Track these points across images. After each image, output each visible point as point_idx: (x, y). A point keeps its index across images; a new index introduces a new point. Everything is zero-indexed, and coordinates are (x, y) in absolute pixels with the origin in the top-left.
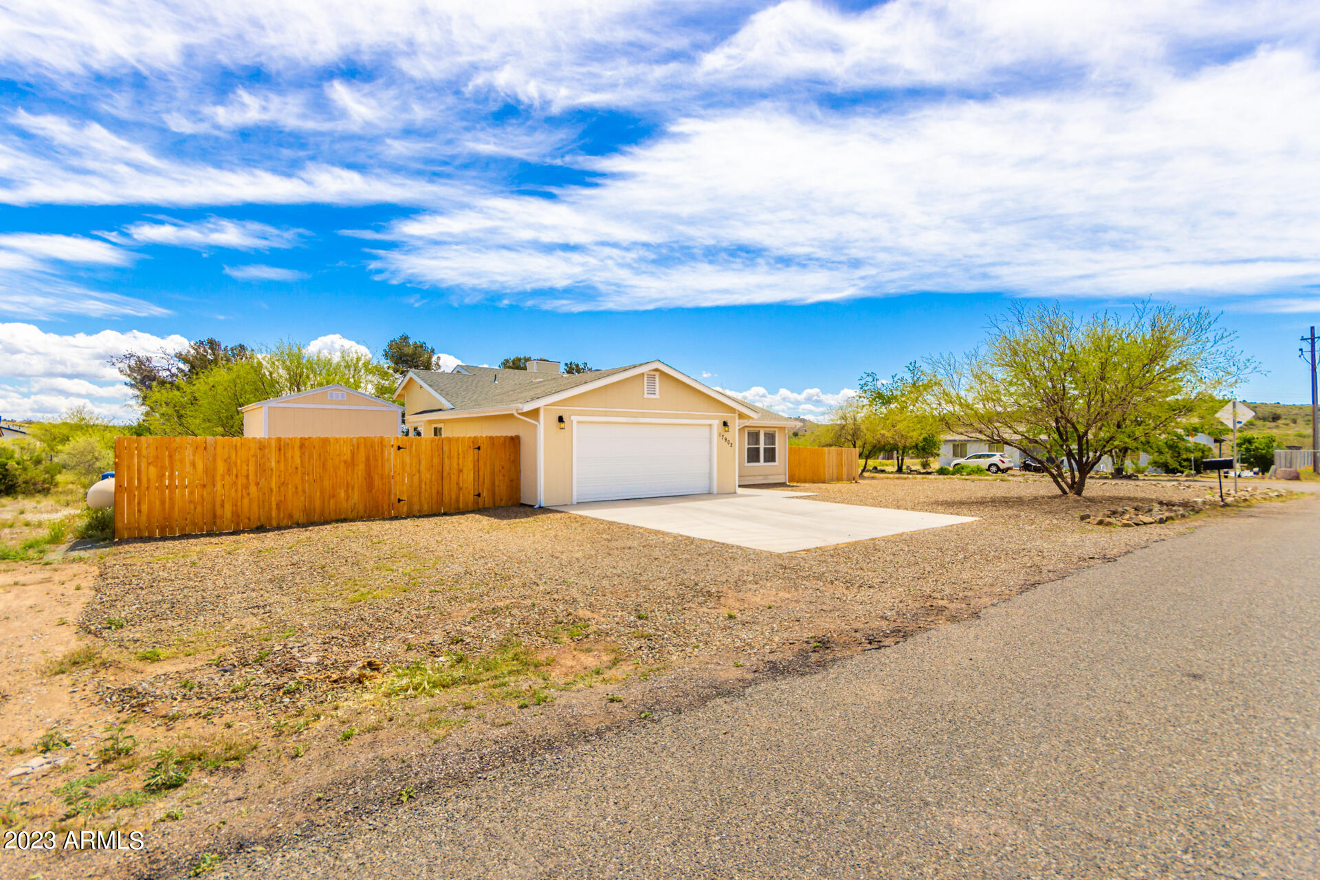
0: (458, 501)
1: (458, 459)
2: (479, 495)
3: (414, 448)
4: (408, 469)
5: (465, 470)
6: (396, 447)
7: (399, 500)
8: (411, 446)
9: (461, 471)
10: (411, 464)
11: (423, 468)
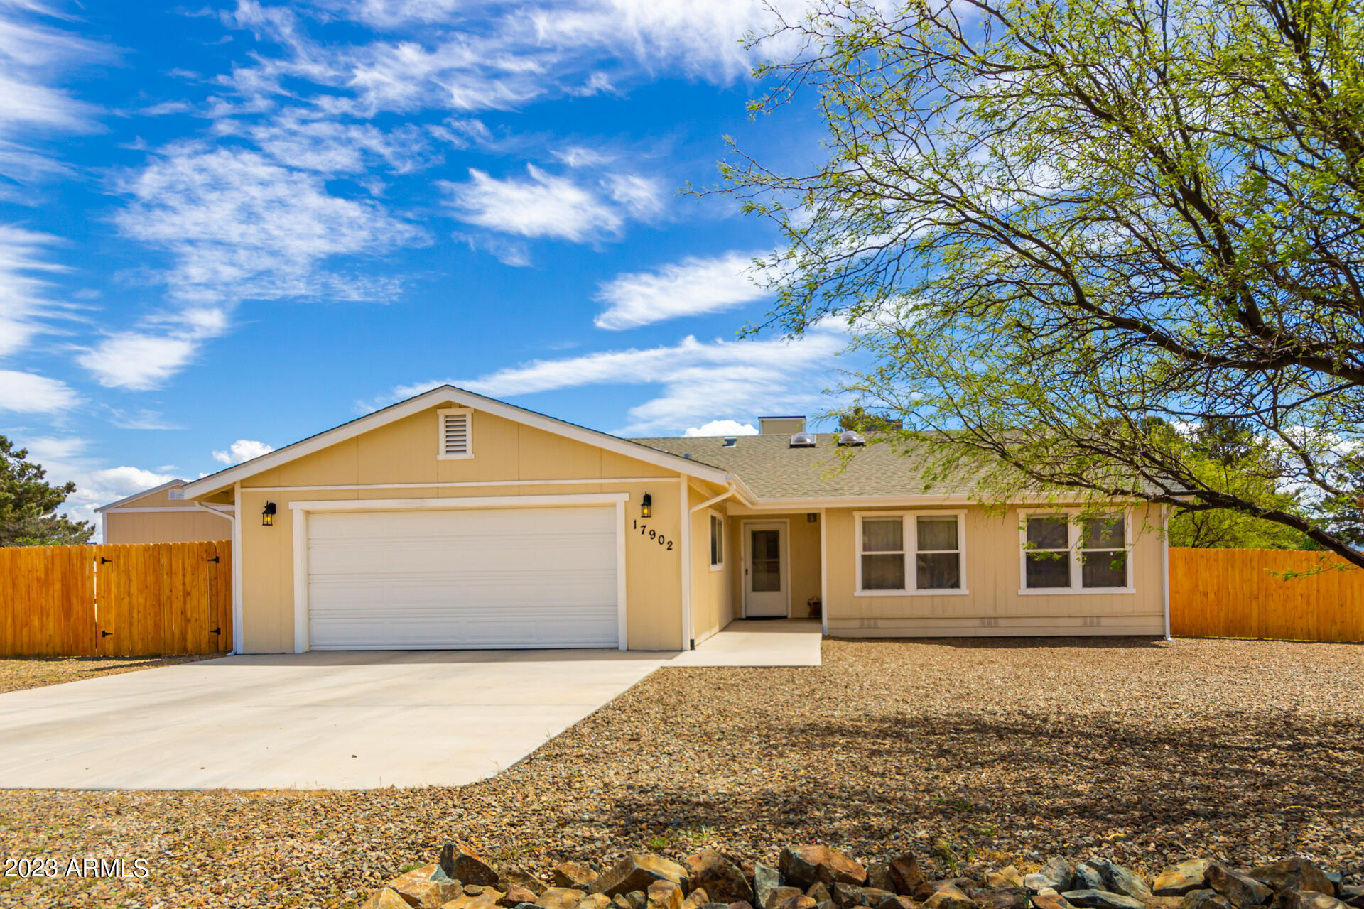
0: (184, 638)
1: (184, 575)
2: (218, 631)
3: (122, 561)
4: (114, 588)
5: (195, 593)
6: (99, 560)
7: (104, 634)
8: (118, 558)
9: (189, 594)
10: (118, 585)
11: (134, 589)
